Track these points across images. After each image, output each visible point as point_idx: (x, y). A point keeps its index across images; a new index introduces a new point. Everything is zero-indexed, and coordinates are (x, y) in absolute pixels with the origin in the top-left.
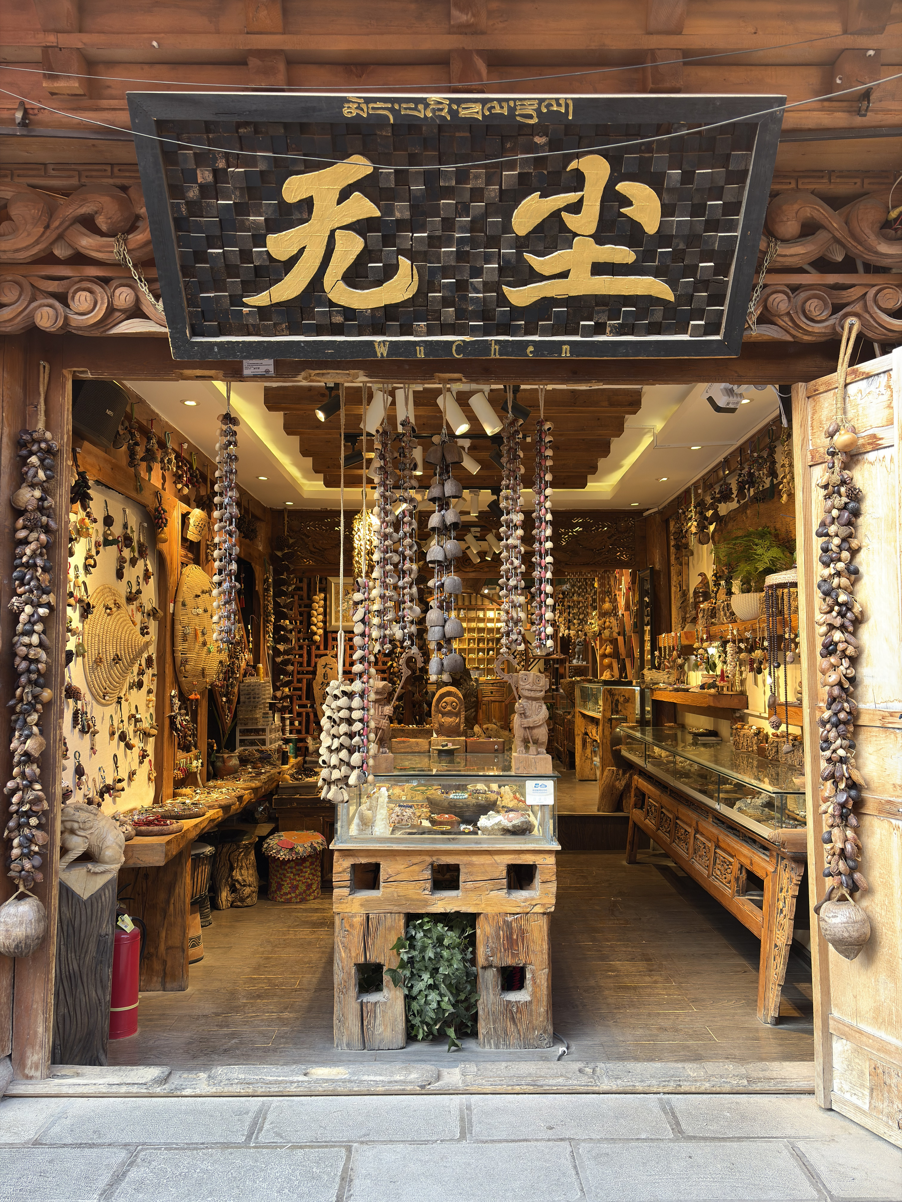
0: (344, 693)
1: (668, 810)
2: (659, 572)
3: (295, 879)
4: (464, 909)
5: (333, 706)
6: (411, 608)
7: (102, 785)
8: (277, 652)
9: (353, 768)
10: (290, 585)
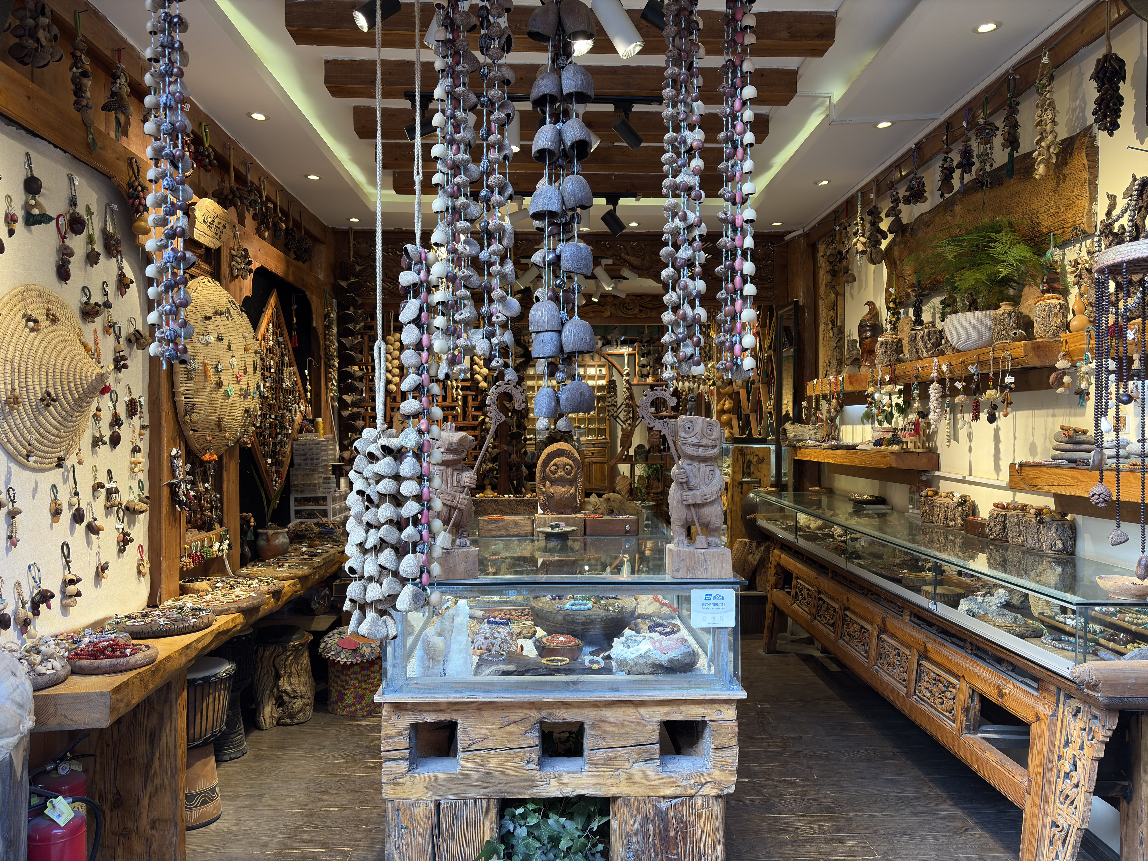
0: (386, 450)
1: (831, 598)
2: (803, 307)
3: (361, 687)
4: (592, 792)
5: (367, 473)
6: (502, 300)
7: (36, 592)
8: (344, 405)
9: (404, 581)
10: (357, 323)
